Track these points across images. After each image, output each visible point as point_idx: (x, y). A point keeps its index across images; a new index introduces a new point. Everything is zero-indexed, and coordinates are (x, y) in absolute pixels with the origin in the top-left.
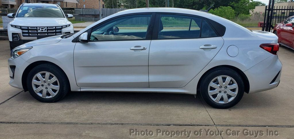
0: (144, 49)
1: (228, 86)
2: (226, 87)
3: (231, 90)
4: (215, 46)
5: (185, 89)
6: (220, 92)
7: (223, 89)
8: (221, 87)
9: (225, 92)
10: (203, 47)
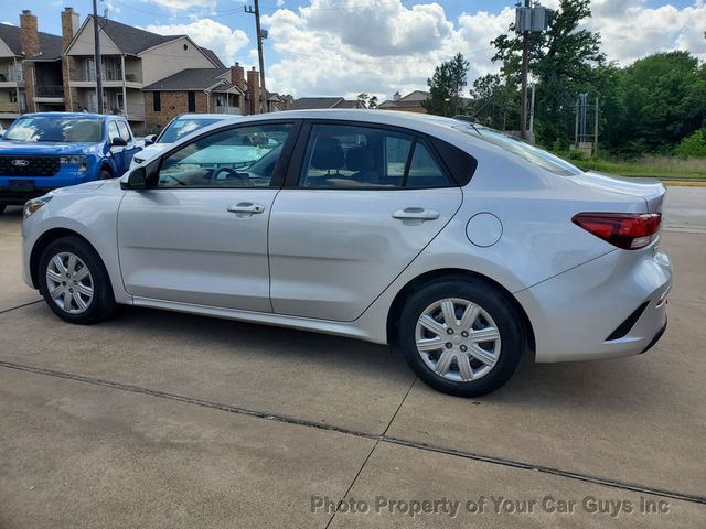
0: (258, 211)
1: (471, 331)
2: (465, 334)
3: (481, 344)
4: (432, 213)
5: (358, 327)
6: (449, 345)
7: (457, 337)
8: (449, 331)
9: (463, 349)
10: (401, 213)
